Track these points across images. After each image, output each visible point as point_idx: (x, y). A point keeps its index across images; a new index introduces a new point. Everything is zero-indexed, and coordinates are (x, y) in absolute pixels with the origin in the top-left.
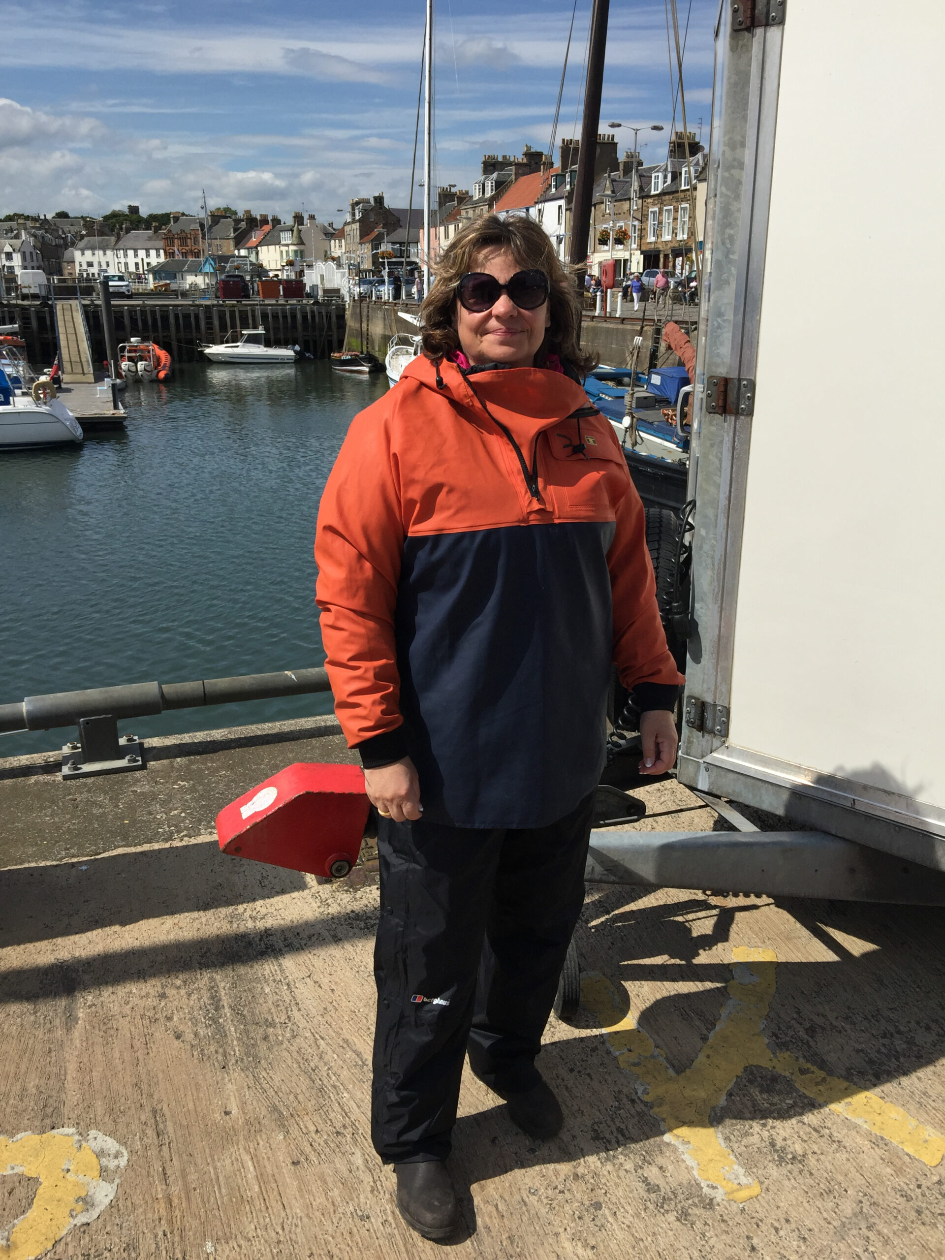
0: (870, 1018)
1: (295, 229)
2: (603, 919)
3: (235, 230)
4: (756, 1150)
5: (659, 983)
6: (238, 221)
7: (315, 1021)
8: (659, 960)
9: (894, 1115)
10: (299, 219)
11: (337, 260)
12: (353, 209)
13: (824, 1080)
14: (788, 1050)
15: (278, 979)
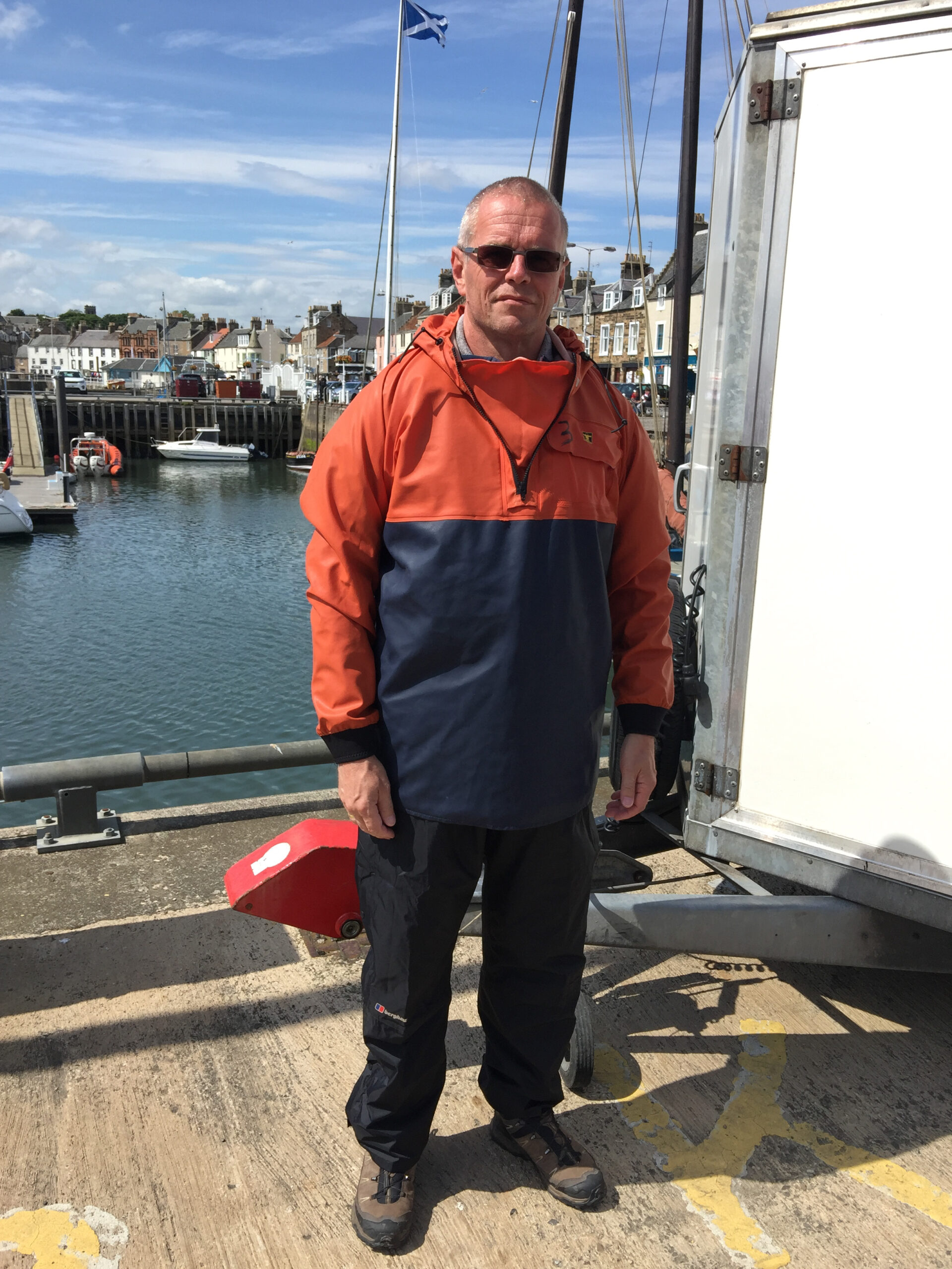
0: (883, 1088)
1: (253, 333)
2: (606, 992)
3: (193, 332)
4: (781, 1219)
5: (669, 1055)
6: (195, 324)
7: (317, 1094)
8: (668, 1032)
9: (916, 1183)
10: (257, 323)
11: (295, 363)
12: (311, 316)
13: (843, 1149)
14: (804, 1120)
15: (275, 1051)
